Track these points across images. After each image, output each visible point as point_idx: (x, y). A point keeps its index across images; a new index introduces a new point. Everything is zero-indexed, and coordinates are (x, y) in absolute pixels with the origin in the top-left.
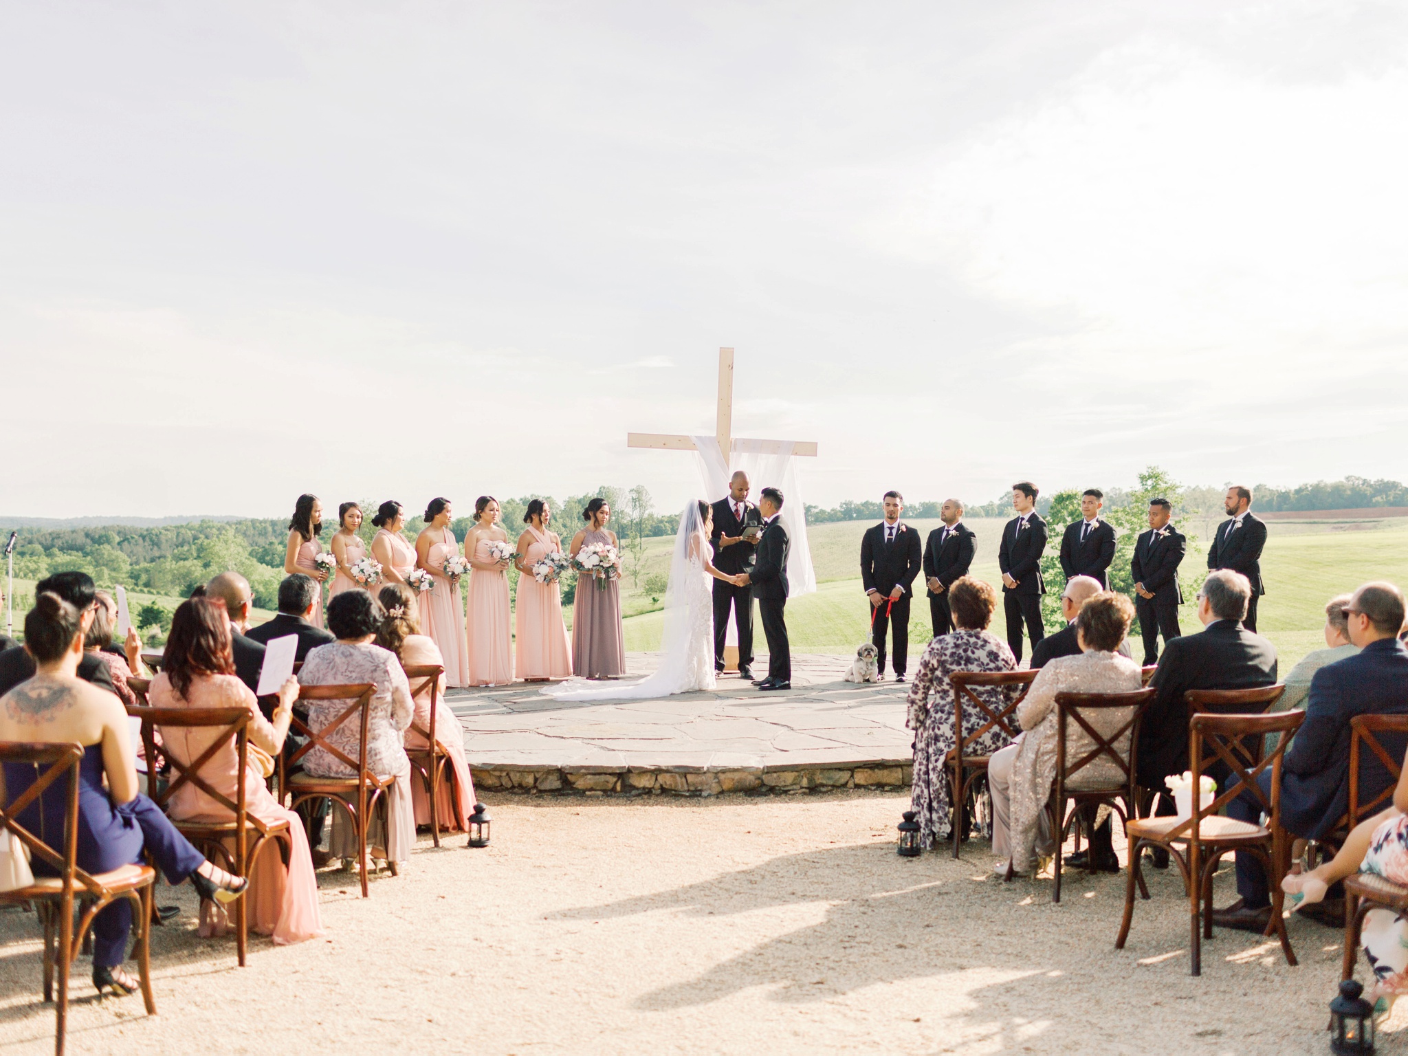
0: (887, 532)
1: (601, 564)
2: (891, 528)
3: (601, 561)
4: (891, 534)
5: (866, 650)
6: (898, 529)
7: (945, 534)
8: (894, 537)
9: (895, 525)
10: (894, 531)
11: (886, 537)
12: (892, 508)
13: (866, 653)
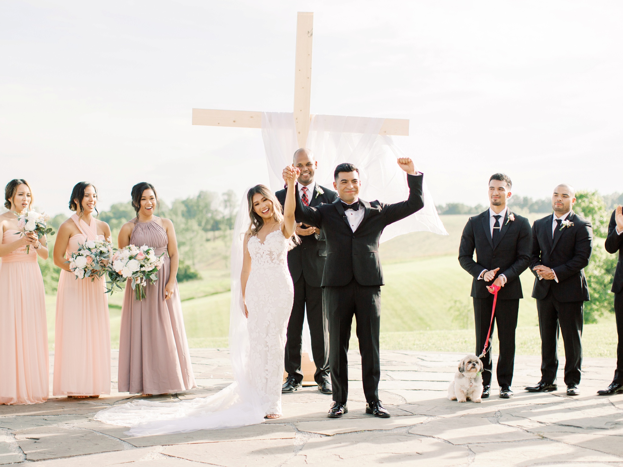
0: (492, 221)
1: (143, 269)
2: (497, 217)
3: (142, 266)
4: (497, 224)
5: (470, 362)
6: (506, 219)
7: (555, 225)
8: (500, 228)
9: (503, 214)
10: (501, 221)
11: (492, 228)
12: (496, 192)
13: (471, 365)
